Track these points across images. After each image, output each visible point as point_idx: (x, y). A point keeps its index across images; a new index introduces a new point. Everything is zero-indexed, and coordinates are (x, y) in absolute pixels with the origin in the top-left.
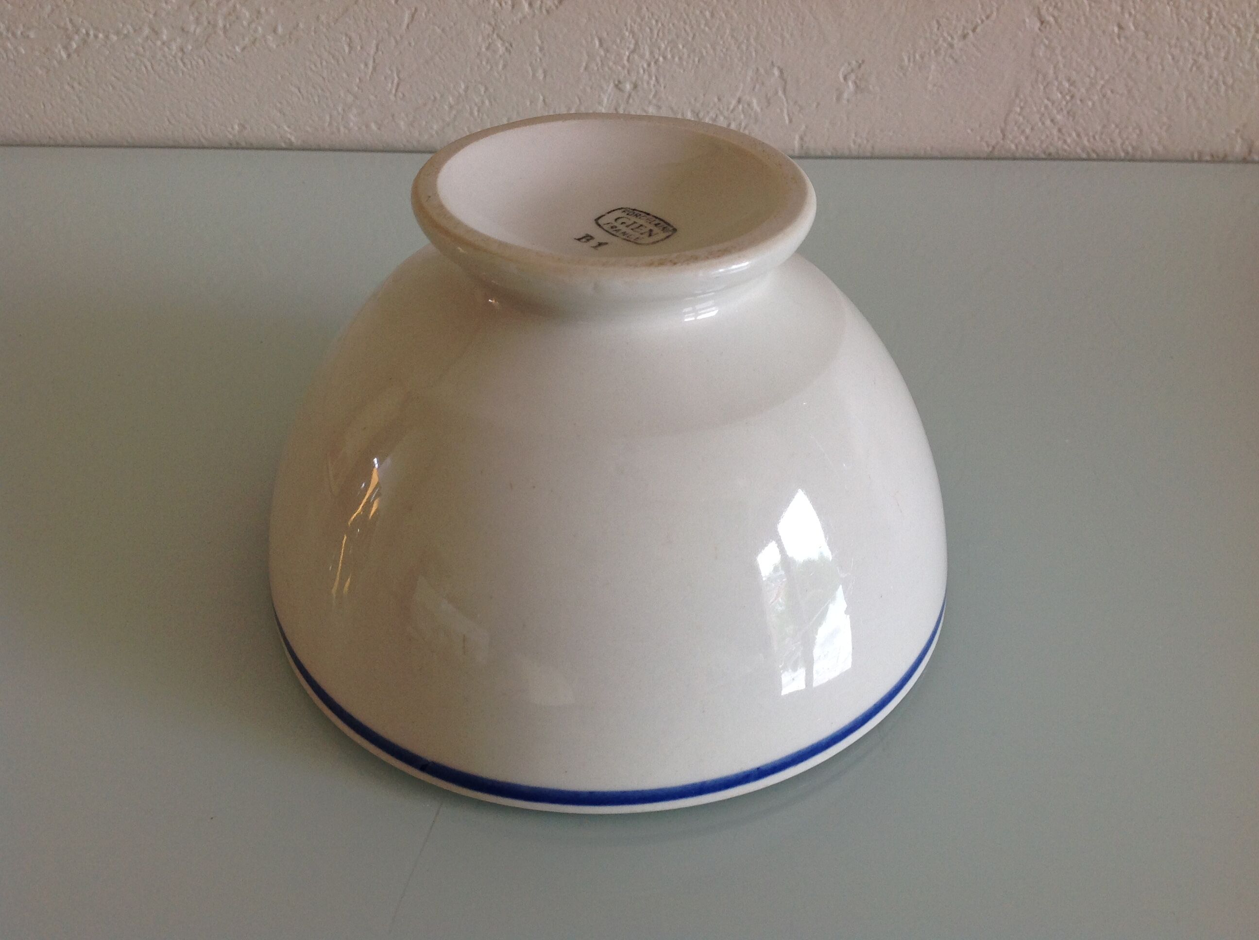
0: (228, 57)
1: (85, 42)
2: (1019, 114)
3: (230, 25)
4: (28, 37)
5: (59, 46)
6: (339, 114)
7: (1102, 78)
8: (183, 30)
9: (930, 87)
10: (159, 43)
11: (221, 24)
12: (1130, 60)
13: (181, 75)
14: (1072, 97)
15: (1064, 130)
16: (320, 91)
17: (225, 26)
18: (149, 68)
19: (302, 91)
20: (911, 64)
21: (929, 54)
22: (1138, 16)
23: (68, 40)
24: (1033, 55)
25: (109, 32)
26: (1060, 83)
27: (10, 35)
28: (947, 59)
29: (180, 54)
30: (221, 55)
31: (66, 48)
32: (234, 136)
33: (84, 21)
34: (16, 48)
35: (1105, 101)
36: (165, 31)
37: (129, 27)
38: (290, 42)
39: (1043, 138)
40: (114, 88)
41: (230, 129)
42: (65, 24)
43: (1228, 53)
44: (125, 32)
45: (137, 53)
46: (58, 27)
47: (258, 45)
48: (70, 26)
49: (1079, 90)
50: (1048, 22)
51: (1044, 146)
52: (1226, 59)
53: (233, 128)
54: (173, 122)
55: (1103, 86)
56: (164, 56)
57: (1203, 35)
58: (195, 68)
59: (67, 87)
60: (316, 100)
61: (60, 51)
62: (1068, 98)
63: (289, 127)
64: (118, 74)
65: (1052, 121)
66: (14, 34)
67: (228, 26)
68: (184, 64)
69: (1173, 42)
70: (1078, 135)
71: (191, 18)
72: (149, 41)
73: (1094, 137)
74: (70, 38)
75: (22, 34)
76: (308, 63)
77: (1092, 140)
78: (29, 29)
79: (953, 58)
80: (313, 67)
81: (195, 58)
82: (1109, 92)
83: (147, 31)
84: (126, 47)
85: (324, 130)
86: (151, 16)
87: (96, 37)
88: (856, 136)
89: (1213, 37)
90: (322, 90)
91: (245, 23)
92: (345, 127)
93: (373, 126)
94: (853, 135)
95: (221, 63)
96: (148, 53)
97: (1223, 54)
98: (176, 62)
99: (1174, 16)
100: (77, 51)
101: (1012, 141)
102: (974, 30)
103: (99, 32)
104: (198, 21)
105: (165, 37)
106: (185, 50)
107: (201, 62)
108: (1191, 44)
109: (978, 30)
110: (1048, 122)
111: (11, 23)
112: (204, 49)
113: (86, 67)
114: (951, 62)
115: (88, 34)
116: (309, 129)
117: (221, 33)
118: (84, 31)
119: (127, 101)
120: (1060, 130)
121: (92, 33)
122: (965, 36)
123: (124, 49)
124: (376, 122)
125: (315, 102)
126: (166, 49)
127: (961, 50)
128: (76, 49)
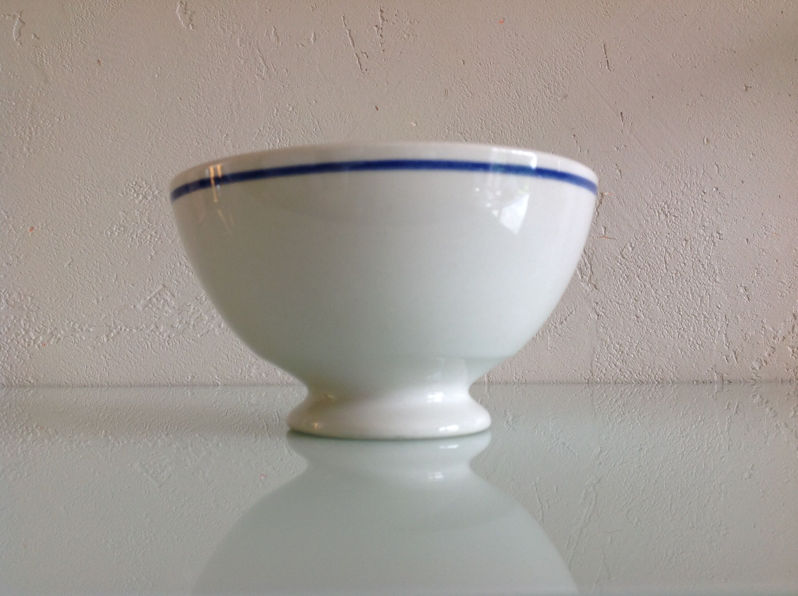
0: (193, 340)
1: (118, 333)
2: (598, 362)
3: (197, 323)
4: (89, 331)
5: (104, 335)
6: (246, 368)
7: (635, 342)
8: (172, 326)
9: (549, 348)
10: (158, 333)
11: (192, 323)
12: (646, 333)
13: (166, 349)
14: (622, 352)
15: (622, 370)
16: (238, 356)
17: (194, 324)
18: (150, 346)
19: (228, 357)
20: (538, 337)
21: (546, 331)
22: (644, 311)
23: (110, 332)
24: (597, 332)
25: (132, 328)
26: (614, 345)
27: (80, 330)
28: (555, 334)
29: (168, 339)
30: (189, 339)
31: (107, 336)
32: (188, 382)
33: (121, 323)
34: (80, 337)
35: (639, 354)
36: (162, 327)
37: (144, 325)
38: (226, 332)
39: (613, 374)
40: (128, 357)
41: (186, 379)
42: (111, 324)
43: (694, 328)
44: (141, 328)
45: (145, 339)
46: (106, 325)
47: (209, 333)
48: (113, 325)
49: (625, 349)
50: (601, 315)
51: (614, 379)
52: (694, 331)
53: (188, 378)
54: (155, 375)
55: (636, 347)
56: (159, 340)
57: (679, 320)
58: (174, 346)
59: (102, 357)
60: (236, 362)
61: (103, 338)
62: (621, 353)
63: (218, 377)
64: (132, 350)
65: (615, 365)
66: (82, 330)
67: (196, 324)
68: (169, 344)
69: (665, 323)
70: (631, 373)
71: (177, 320)
72: (153, 332)
73: (639, 374)
74: (111, 331)
75: (86, 329)
76: (234, 342)
77: (638, 375)
78: (90, 327)
79: (558, 334)
80: (237, 344)
81: (175, 341)
82: (640, 349)
83: (153, 327)
84: (140, 335)
85: (237, 378)
86: (157, 319)
87: (125, 330)
88: (516, 374)
89: (684, 320)
90: (239, 356)
91: (205, 322)
92: (249, 376)
93: (264, 375)
94: (515, 374)
95: (189, 342)
96: (150, 339)
97: (692, 329)
98: (165, 343)
99: (662, 311)
100: (113, 338)
101: (597, 377)
102: (566, 320)
103: (128, 328)
104: (180, 322)
105: (161, 330)
106: (171, 336)
107: (178, 342)
108: (674, 324)
109: (568, 319)
110: (613, 366)
111: (82, 324)
112: (181, 336)
113: (115, 346)
114: (558, 336)
115: (121, 329)
116: (229, 377)
117: (191, 327)
118: (119, 327)
119: (133, 364)
120: (620, 370)
121: (123, 328)
122: (562, 323)
123: (138, 336)
124: (265, 373)
125: (234, 362)
126: (161, 336)
127: (561, 329)
128: (113, 337)
